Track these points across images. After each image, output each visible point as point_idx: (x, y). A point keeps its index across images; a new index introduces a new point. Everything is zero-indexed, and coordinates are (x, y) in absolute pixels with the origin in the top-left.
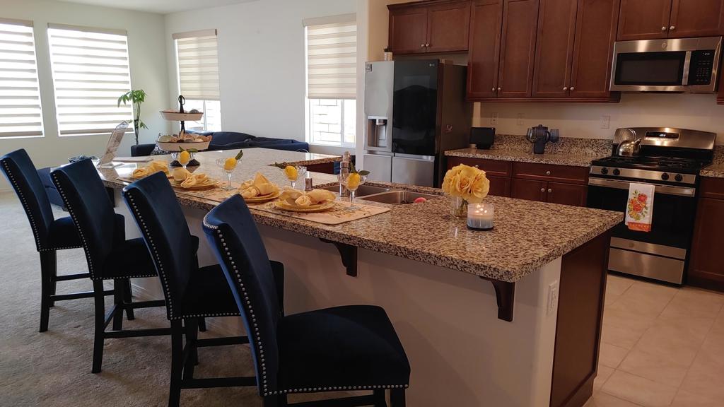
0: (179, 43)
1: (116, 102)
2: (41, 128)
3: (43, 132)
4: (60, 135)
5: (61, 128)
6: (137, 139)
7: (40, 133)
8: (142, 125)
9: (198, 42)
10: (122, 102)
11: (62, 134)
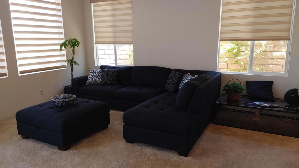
0: (94, 6)
1: (58, 47)
2: (5, 71)
3: (7, 74)
4: (19, 75)
5: (20, 69)
6: (72, 73)
7: (5, 74)
8: (75, 63)
9: (112, 4)
10: (63, 48)
11: (21, 73)
